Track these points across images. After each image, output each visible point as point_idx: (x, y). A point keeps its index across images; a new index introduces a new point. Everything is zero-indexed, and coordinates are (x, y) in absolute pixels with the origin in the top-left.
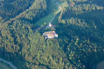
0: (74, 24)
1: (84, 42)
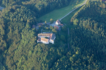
0: (87, 29)
1: (84, 58)
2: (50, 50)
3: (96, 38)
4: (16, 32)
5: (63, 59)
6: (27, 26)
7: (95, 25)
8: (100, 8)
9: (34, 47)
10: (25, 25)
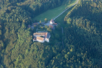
0: (80, 27)
1: (78, 55)
2: (46, 48)
3: (89, 36)
4: (13, 32)
5: (58, 57)
6: (23, 26)
7: (88, 23)
8: (92, 7)
9: (30, 45)
10: (21, 25)
